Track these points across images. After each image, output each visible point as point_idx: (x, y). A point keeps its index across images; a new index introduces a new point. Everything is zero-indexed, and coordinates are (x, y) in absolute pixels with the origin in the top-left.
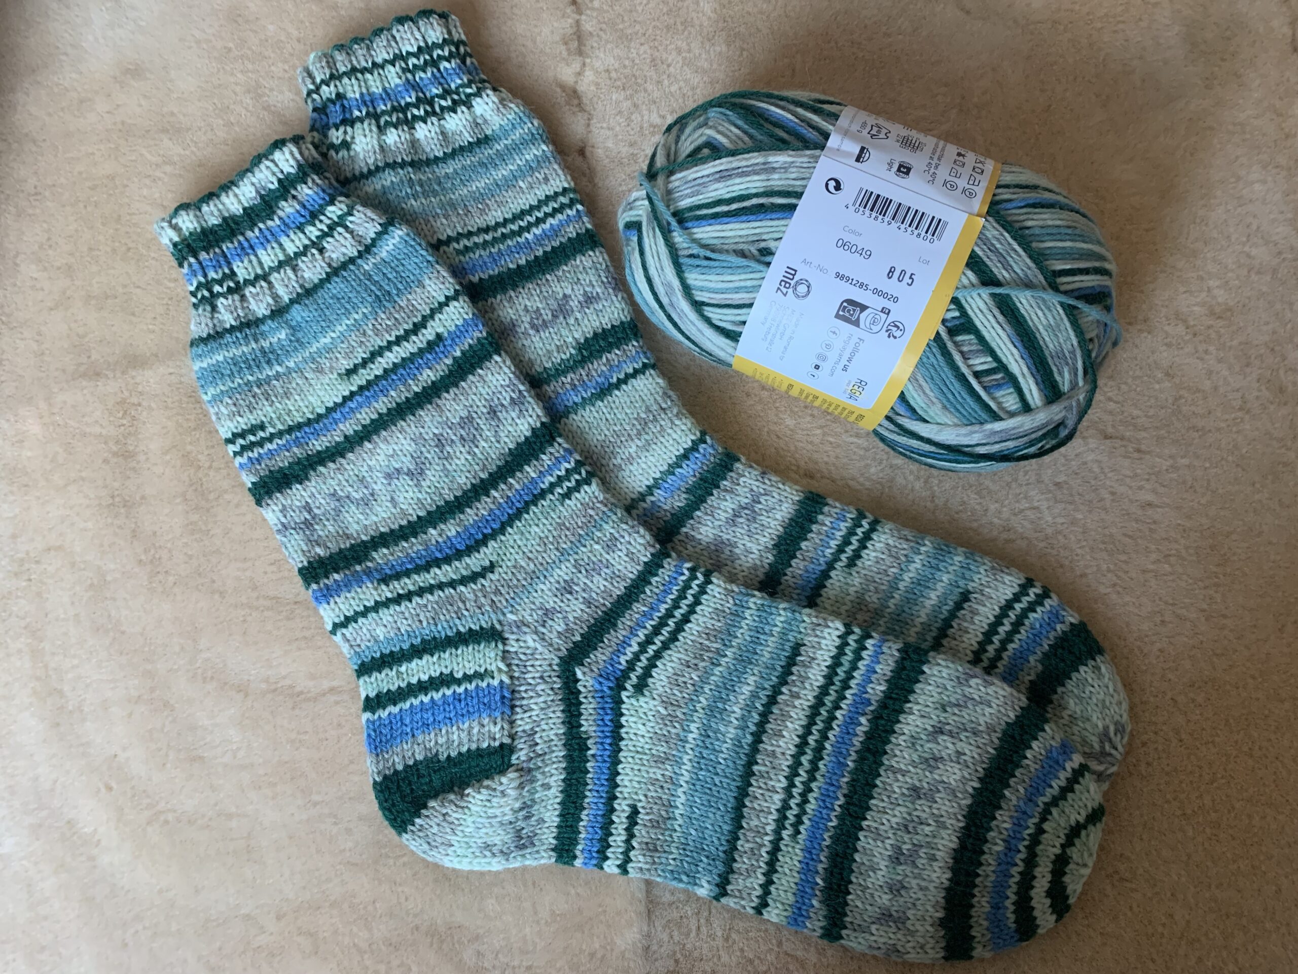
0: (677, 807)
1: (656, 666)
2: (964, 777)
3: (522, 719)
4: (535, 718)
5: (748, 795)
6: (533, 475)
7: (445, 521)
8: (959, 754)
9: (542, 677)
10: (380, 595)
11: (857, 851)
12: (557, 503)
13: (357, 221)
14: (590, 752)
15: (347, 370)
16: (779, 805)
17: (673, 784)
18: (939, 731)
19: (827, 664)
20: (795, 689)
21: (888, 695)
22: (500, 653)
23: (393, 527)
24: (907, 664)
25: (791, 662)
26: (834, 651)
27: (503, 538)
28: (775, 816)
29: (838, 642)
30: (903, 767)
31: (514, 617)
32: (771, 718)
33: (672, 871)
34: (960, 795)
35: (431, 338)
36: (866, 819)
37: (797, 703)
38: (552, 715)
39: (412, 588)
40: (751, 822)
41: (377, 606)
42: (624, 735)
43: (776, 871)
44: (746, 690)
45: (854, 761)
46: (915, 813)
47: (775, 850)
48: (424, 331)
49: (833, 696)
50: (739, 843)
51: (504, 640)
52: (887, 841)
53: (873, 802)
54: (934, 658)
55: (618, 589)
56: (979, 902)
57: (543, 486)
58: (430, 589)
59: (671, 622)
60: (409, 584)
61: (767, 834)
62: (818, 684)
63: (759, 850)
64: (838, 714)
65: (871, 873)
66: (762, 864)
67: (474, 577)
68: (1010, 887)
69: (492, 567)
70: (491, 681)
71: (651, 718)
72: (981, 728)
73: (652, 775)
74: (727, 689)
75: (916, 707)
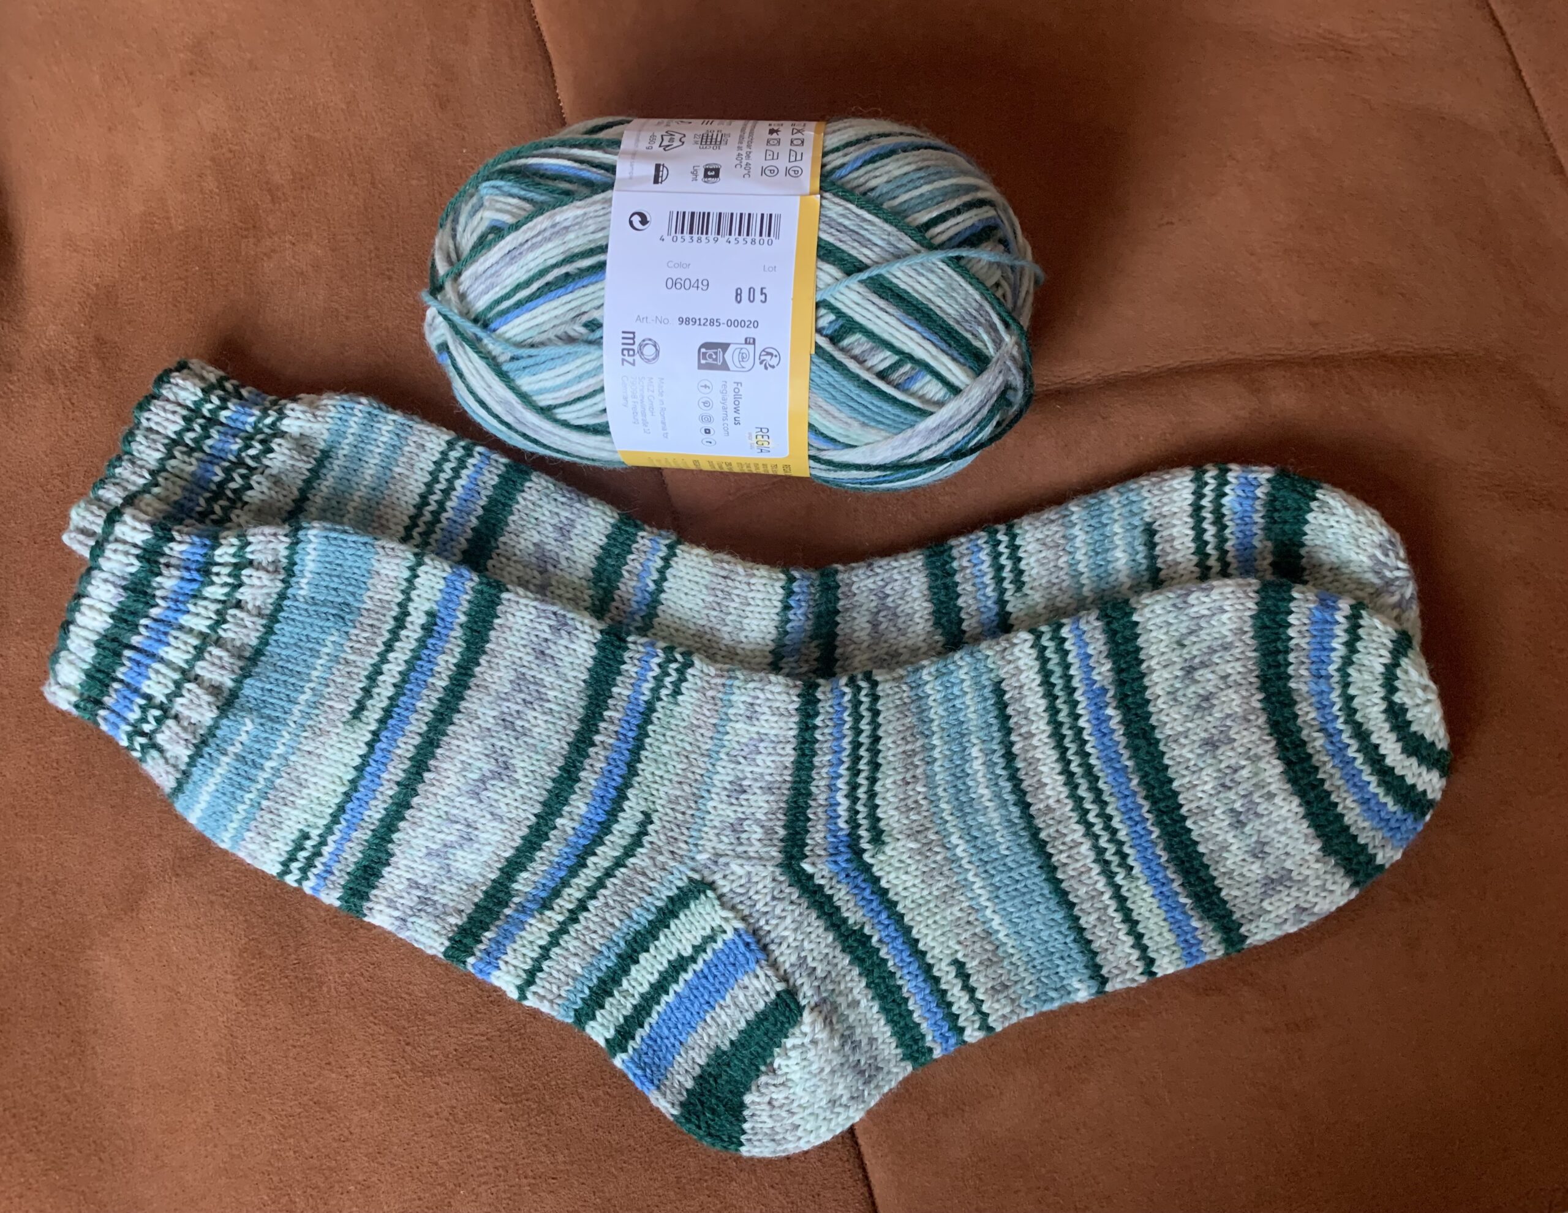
0: (997, 931)
1: (877, 806)
2: (1243, 697)
3: (782, 954)
4: (794, 944)
5: (1055, 868)
6: (626, 692)
7: (566, 802)
8: (1224, 678)
9: (774, 898)
10: (550, 925)
11: (1197, 843)
12: (671, 707)
13: (259, 547)
14: (874, 940)
15: (351, 713)
16: (1092, 855)
17: (977, 911)
18: (1189, 671)
19: (1038, 682)
20: (1023, 730)
21: (1118, 670)
22: (716, 902)
23: (516, 845)
24: (1115, 626)
25: (1002, 706)
26: (1036, 665)
27: (638, 779)
28: (1096, 869)
29: (1034, 653)
30: (1180, 729)
31: (705, 856)
32: (1021, 774)
33: (1037, 997)
34: (1252, 717)
35: (423, 619)
36: (1181, 806)
37: (1035, 741)
38: (809, 929)
39: (579, 895)
40: (1079, 893)
41: (555, 939)
42: (895, 898)
43: (1137, 922)
44: (977, 765)
45: (1130, 758)
46: (1223, 766)
47: (1121, 900)
48: (409, 619)
49: (1064, 710)
50: (1082, 922)
51: (712, 886)
52: (1217, 812)
53: (1175, 784)
54: (1138, 602)
55: (789, 754)
56: (1345, 808)
57: (645, 698)
58: (600, 883)
59: (862, 752)
60: (573, 894)
61: (1102, 893)
62: (1042, 708)
63: (1105, 914)
64: (1082, 723)
65: (1225, 855)
66: (1118, 926)
67: (637, 840)
68: (1361, 771)
69: (647, 819)
70: (725, 937)
71: (909, 861)
72: (1229, 640)
73: (949, 918)
74: (959, 778)
75: (1153, 663)
